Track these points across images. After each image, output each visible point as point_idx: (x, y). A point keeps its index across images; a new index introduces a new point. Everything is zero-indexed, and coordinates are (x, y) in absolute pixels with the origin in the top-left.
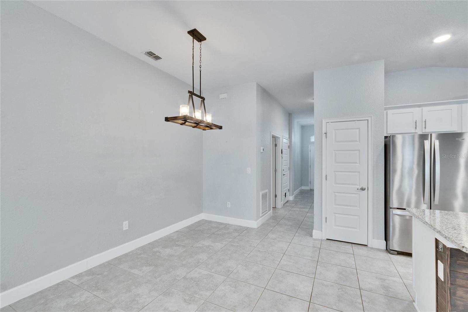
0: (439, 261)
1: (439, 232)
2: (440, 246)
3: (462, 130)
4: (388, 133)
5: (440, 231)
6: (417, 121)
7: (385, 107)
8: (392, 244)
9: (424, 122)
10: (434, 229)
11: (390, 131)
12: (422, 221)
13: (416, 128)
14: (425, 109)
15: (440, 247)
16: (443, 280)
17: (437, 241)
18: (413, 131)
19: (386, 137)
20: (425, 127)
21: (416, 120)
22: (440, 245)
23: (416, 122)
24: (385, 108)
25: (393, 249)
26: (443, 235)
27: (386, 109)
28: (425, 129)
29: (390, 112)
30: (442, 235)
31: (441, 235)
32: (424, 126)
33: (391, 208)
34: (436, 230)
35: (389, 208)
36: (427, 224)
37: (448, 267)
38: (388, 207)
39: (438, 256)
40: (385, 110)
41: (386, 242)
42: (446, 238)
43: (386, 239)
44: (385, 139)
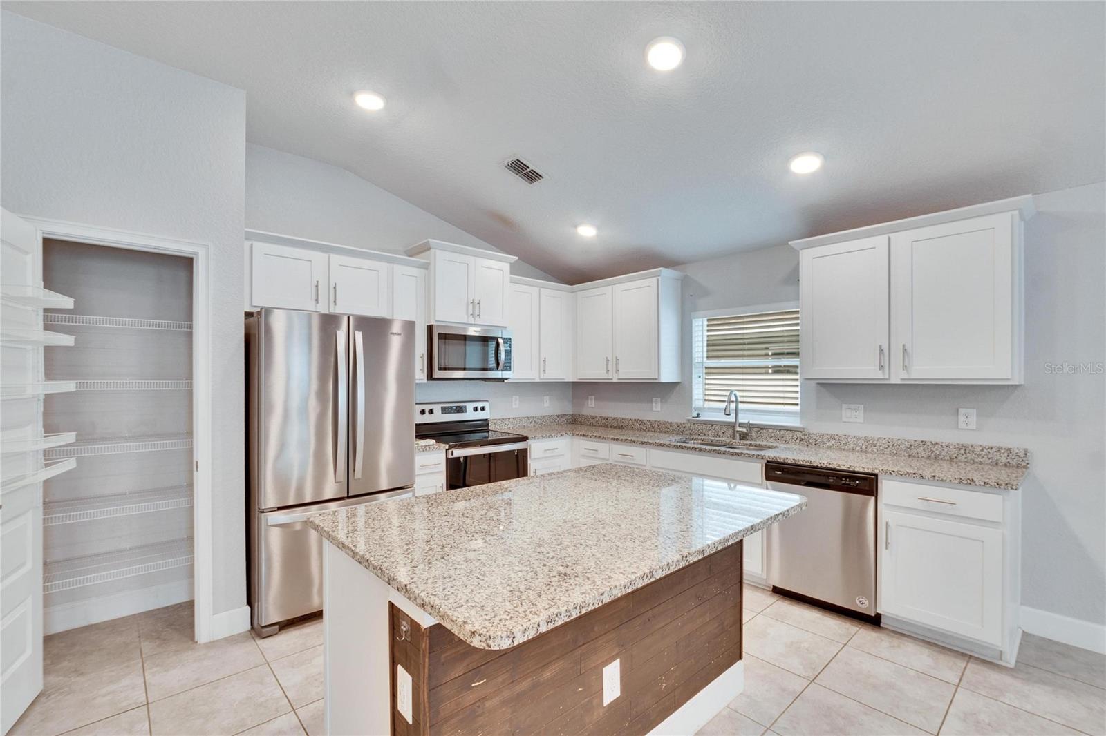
0: (400, 669)
1: (403, 589)
2: (404, 627)
3: (393, 315)
4: (254, 304)
5: (406, 586)
6: (320, 284)
7: (246, 229)
8: (266, 608)
9: (333, 289)
10: (390, 580)
11: (260, 301)
12: (353, 557)
13: (317, 300)
14: (336, 259)
15: (405, 629)
16: (410, 722)
17: (395, 613)
18: (311, 306)
19: (248, 315)
20: (335, 302)
21: (317, 282)
22: (404, 623)
23: (317, 286)
24: (246, 232)
25: (269, 624)
26: (416, 599)
27: (249, 236)
28: (335, 304)
29: (259, 247)
30: (413, 598)
31: (410, 598)
32: (332, 299)
33: (263, 512)
34: (395, 582)
35: (257, 513)
36: (367, 564)
37: (425, 684)
38: (255, 510)
39: (397, 654)
40: (246, 239)
41: (249, 608)
42: (423, 606)
43: (251, 599)
44: (245, 319)
